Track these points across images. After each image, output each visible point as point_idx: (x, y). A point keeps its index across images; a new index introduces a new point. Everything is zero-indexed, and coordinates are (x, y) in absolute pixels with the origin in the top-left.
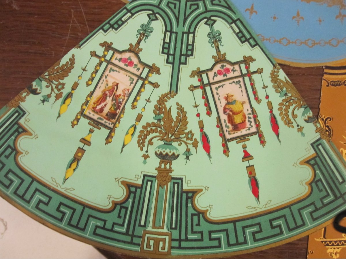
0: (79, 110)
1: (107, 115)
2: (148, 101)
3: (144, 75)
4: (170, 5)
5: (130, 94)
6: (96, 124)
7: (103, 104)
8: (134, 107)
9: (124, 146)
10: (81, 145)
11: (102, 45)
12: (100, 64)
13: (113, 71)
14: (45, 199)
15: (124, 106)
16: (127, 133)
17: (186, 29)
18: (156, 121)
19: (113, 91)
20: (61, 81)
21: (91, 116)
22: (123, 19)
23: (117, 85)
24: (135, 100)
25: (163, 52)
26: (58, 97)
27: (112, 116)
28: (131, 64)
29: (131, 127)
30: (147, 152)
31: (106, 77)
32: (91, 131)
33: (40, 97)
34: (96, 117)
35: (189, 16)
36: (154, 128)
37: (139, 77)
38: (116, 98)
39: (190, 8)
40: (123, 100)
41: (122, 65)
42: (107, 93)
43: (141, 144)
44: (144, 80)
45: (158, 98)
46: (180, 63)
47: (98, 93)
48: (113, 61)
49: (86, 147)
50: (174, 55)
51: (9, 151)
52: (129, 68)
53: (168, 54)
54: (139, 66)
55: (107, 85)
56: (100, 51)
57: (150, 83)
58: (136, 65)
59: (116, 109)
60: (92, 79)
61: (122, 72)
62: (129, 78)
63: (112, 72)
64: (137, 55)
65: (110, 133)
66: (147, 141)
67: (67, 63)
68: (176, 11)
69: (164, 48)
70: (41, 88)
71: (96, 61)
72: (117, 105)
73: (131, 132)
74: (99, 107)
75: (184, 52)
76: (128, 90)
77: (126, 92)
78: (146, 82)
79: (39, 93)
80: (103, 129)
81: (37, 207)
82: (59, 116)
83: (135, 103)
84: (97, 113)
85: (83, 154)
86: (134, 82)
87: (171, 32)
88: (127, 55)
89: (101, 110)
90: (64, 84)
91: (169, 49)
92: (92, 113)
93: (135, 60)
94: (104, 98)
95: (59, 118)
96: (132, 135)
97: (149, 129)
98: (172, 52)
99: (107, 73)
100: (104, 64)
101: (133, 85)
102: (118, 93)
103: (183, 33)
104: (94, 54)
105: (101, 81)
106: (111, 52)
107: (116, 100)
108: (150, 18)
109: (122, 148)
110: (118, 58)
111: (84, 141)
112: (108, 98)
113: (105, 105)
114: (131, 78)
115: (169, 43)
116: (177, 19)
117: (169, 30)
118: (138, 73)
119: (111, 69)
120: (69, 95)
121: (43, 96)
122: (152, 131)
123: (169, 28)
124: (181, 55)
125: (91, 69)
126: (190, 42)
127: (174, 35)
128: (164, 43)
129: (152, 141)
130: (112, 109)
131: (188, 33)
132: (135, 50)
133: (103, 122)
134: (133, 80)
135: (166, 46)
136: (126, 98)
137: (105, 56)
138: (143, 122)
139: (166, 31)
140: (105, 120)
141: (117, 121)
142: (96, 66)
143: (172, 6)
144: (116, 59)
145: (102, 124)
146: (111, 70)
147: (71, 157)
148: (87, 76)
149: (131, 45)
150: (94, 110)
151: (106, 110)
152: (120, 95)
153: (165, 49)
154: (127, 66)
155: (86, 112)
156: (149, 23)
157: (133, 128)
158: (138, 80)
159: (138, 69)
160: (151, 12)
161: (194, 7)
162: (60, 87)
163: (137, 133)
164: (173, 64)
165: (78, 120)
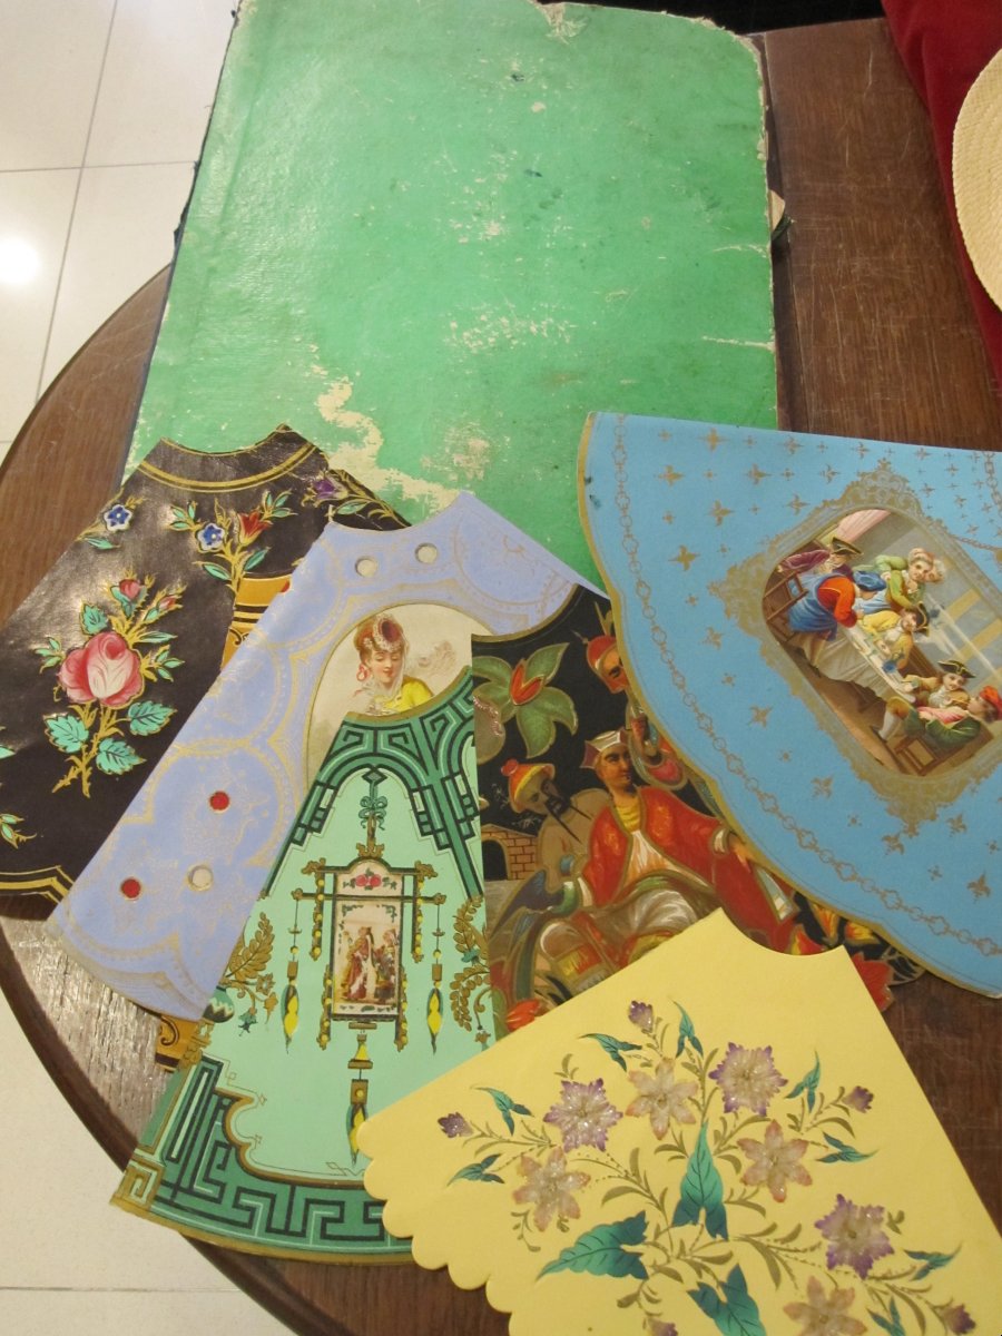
0: (320, 1011)
1: (376, 995)
2: (439, 934)
3: (409, 892)
4: (395, 740)
5: (400, 938)
6: (365, 1021)
7: (359, 980)
8: (418, 958)
9: (434, 1037)
10: (355, 1074)
11: (307, 870)
12: (320, 908)
13: (350, 909)
14: (332, 1212)
15: (400, 965)
16: (429, 1012)
17: (444, 772)
18: (469, 964)
19: (367, 947)
20: (262, 973)
21: (348, 1011)
22: (323, 805)
23: (369, 931)
24: (415, 945)
25: (423, 834)
26: (269, 1007)
27: (385, 992)
28: (374, 881)
29: (431, 997)
30: (480, 1028)
31: (342, 927)
32: (362, 1040)
33: (236, 1022)
34: (357, 1009)
35: (438, 744)
36: (472, 978)
37: (403, 898)
38: (378, 957)
39: (434, 729)
40: (393, 953)
41: (359, 891)
42: (358, 954)
43: (462, 1018)
44: (414, 899)
45: (454, 921)
46: (463, 838)
47: (342, 963)
48: (341, 890)
49: (366, 1074)
50: (445, 829)
51: (221, 1152)
52: (376, 891)
53: (434, 832)
54: (392, 878)
55: (350, 939)
56: (309, 884)
57: (427, 899)
58: (386, 879)
59: (387, 978)
60: (319, 944)
61: (366, 904)
62: (384, 909)
63: (348, 913)
64: (379, 860)
65: (398, 1025)
66: (471, 1007)
67: (257, 933)
68: (411, 746)
69: (421, 824)
70: (231, 1003)
71: (311, 904)
72: (385, 967)
73: (434, 1006)
74: (355, 988)
75: (460, 815)
76: (394, 931)
77: (392, 937)
78: (419, 902)
79: (231, 1016)
80: (380, 1024)
81: (324, 1236)
82: (288, 1040)
83: (418, 949)
84: (356, 1001)
85: (365, 1090)
86: (398, 911)
87: (421, 789)
88: (361, 870)
89: (362, 991)
90: (270, 977)
91: (430, 821)
92: (348, 1005)
93: (380, 871)
94: (356, 966)
95: (290, 1045)
96: (440, 1010)
97: (464, 984)
98: (438, 826)
99: (340, 918)
100: (328, 905)
101: (397, 919)
102: (377, 946)
103: (443, 781)
104: (300, 895)
105: (337, 938)
106: (329, 877)
107: (379, 961)
108: (370, 781)
109: (433, 1043)
110: (348, 881)
111: (355, 1063)
112: (363, 963)
113: (365, 979)
114: (388, 907)
115: (427, 812)
116: (420, 760)
117: (415, 788)
118: (397, 892)
119: (344, 907)
120: (290, 993)
121: (241, 1017)
122: (472, 985)
123: (413, 785)
124: (457, 822)
125: (307, 925)
126: (463, 792)
127: (428, 793)
128: (417, 815)
129: (481, 1003)
130: (381, 979)
131: (452, 776)
132: (370, 853)
133: (374, 1012)
134: (394, 908)
135: (424, 818)
136: (397, 948)
137: (321, 890)
138: (448, 977)
139: (411, 791)
140: (376, 1006)
141: (399, 997)
142: (315, 915)
143: (399, 740)
144: (345, 885)
145: (375, 1017)
146: (346, 909)
147: (347, 1105)
148: (306, 941)
149: (360, 847)
150: (348, 997)
151: (371, 987)
152: (383, 947)
153: (425, 825)
154: (370, 888)
155: (337, 1010)
156: (373, 792)
157: (435, 997)
158: (402, 906)
159: (394, 885)
160: (367, 770)
161: (439, 725)
162: (264, 985)
163: (447, 1003)
164: (450, 845)
165: (328, 1032)
